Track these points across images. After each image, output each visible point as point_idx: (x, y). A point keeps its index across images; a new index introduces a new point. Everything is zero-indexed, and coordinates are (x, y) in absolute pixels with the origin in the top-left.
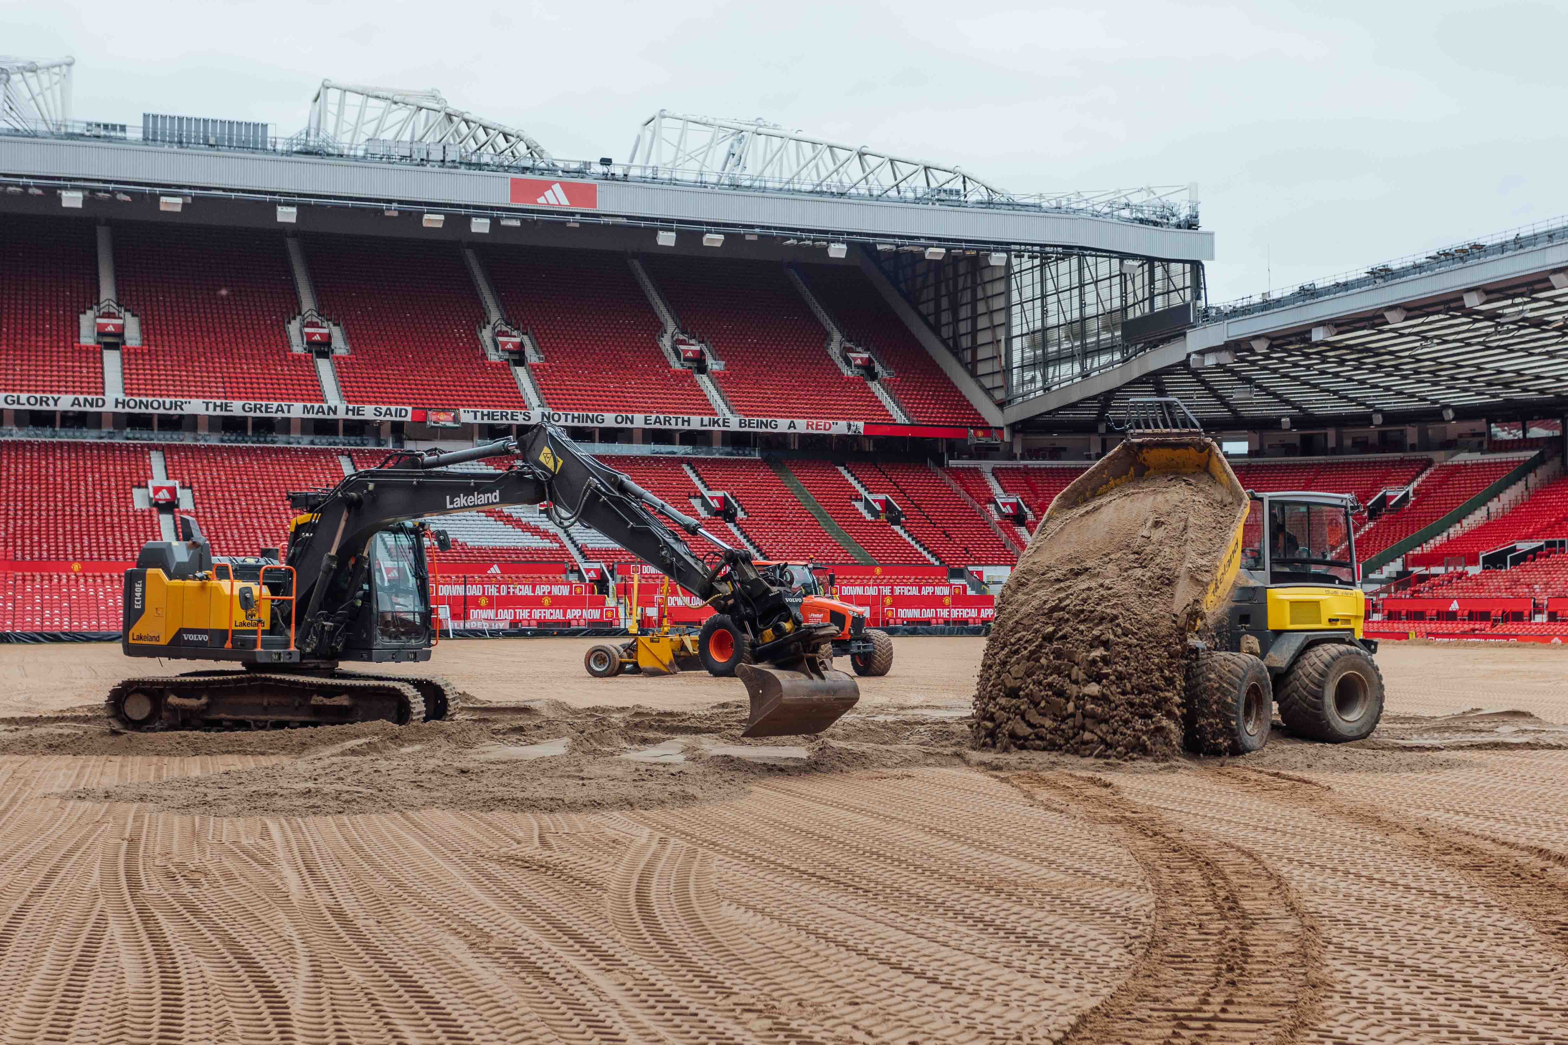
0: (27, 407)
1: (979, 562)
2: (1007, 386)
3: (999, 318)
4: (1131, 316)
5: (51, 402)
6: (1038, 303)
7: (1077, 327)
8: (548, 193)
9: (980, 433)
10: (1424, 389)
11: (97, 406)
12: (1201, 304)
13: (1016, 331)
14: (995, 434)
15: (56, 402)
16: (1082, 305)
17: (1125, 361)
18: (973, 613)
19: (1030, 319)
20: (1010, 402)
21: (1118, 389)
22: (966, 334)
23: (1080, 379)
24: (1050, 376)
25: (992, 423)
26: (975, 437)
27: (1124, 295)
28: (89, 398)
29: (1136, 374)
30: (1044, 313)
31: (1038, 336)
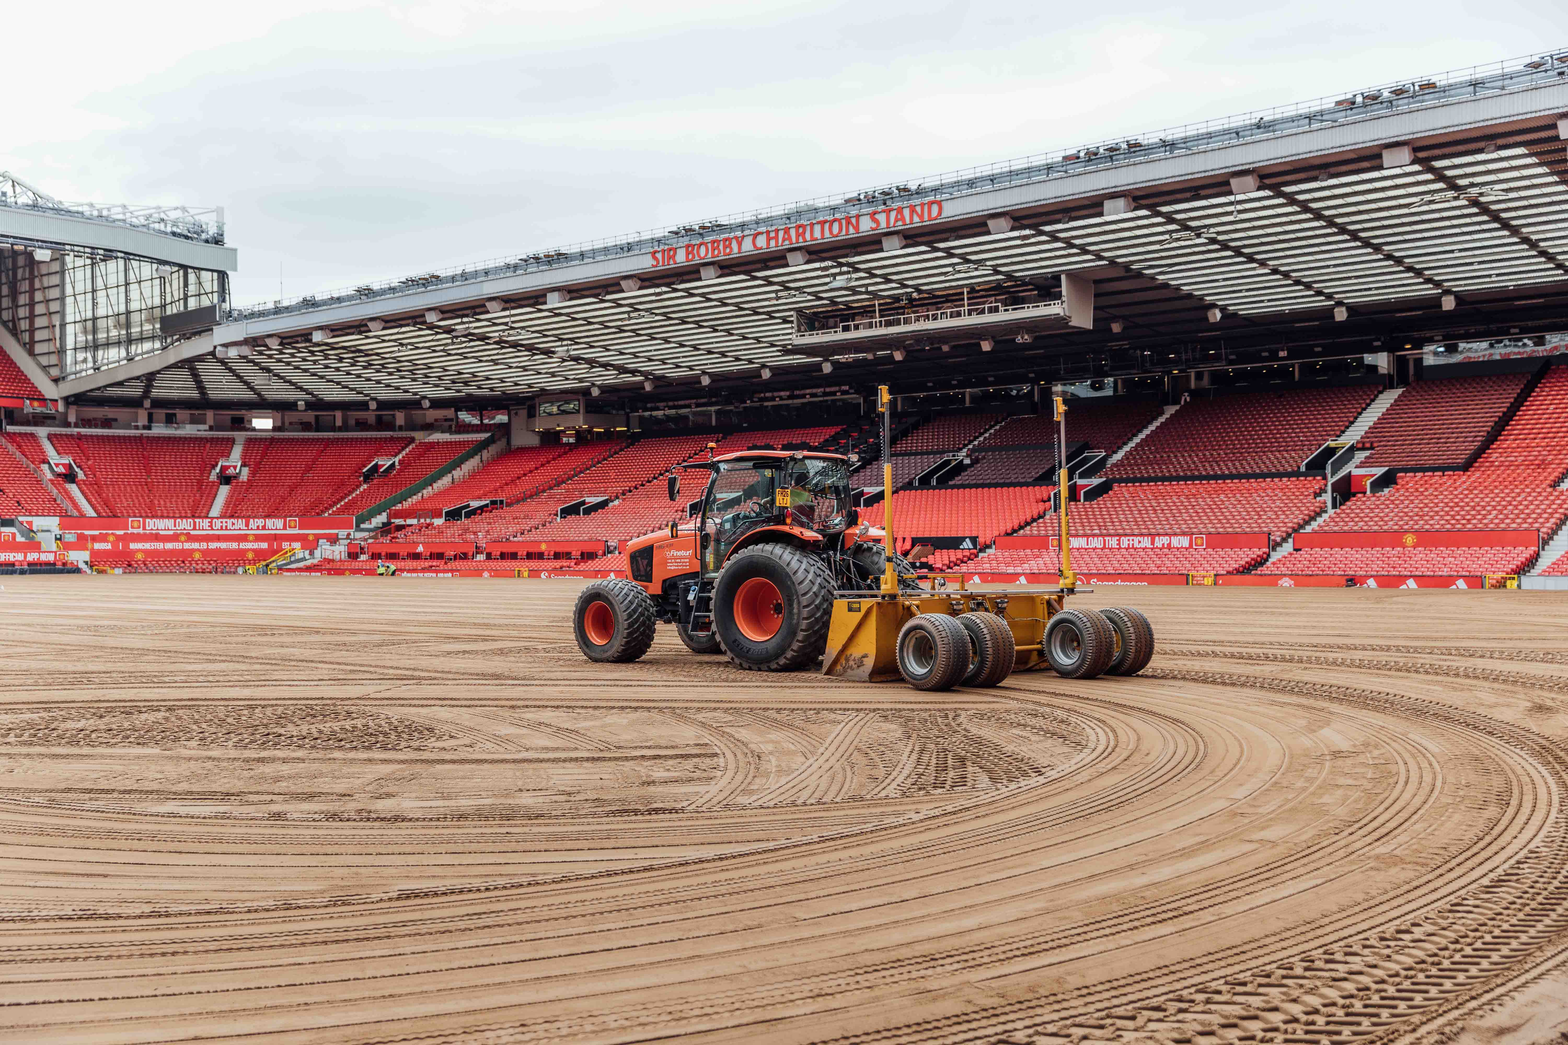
1: (30, 513)
2: (61, 365)
3: (54, 307)
4: (169, 312)
6: (89, 296)
7: (123, 318)
9: (36, 404)
10: (406, 383)
12: (226, 306)
13: (69, 318)
14: (50, 404)
16: (128, 301)
17: (164, 349)
18: (20, 557)
19: (82, 309)
20: (64, 378)
21: (159, 372)
22: (25, 318)
23: (125, 362)
24: (100, 358)
25: (47, 397)
26: (29, 407)
27: (163, 294)
29: (172, 361)
30: (95, 304)
31: (89, 324)
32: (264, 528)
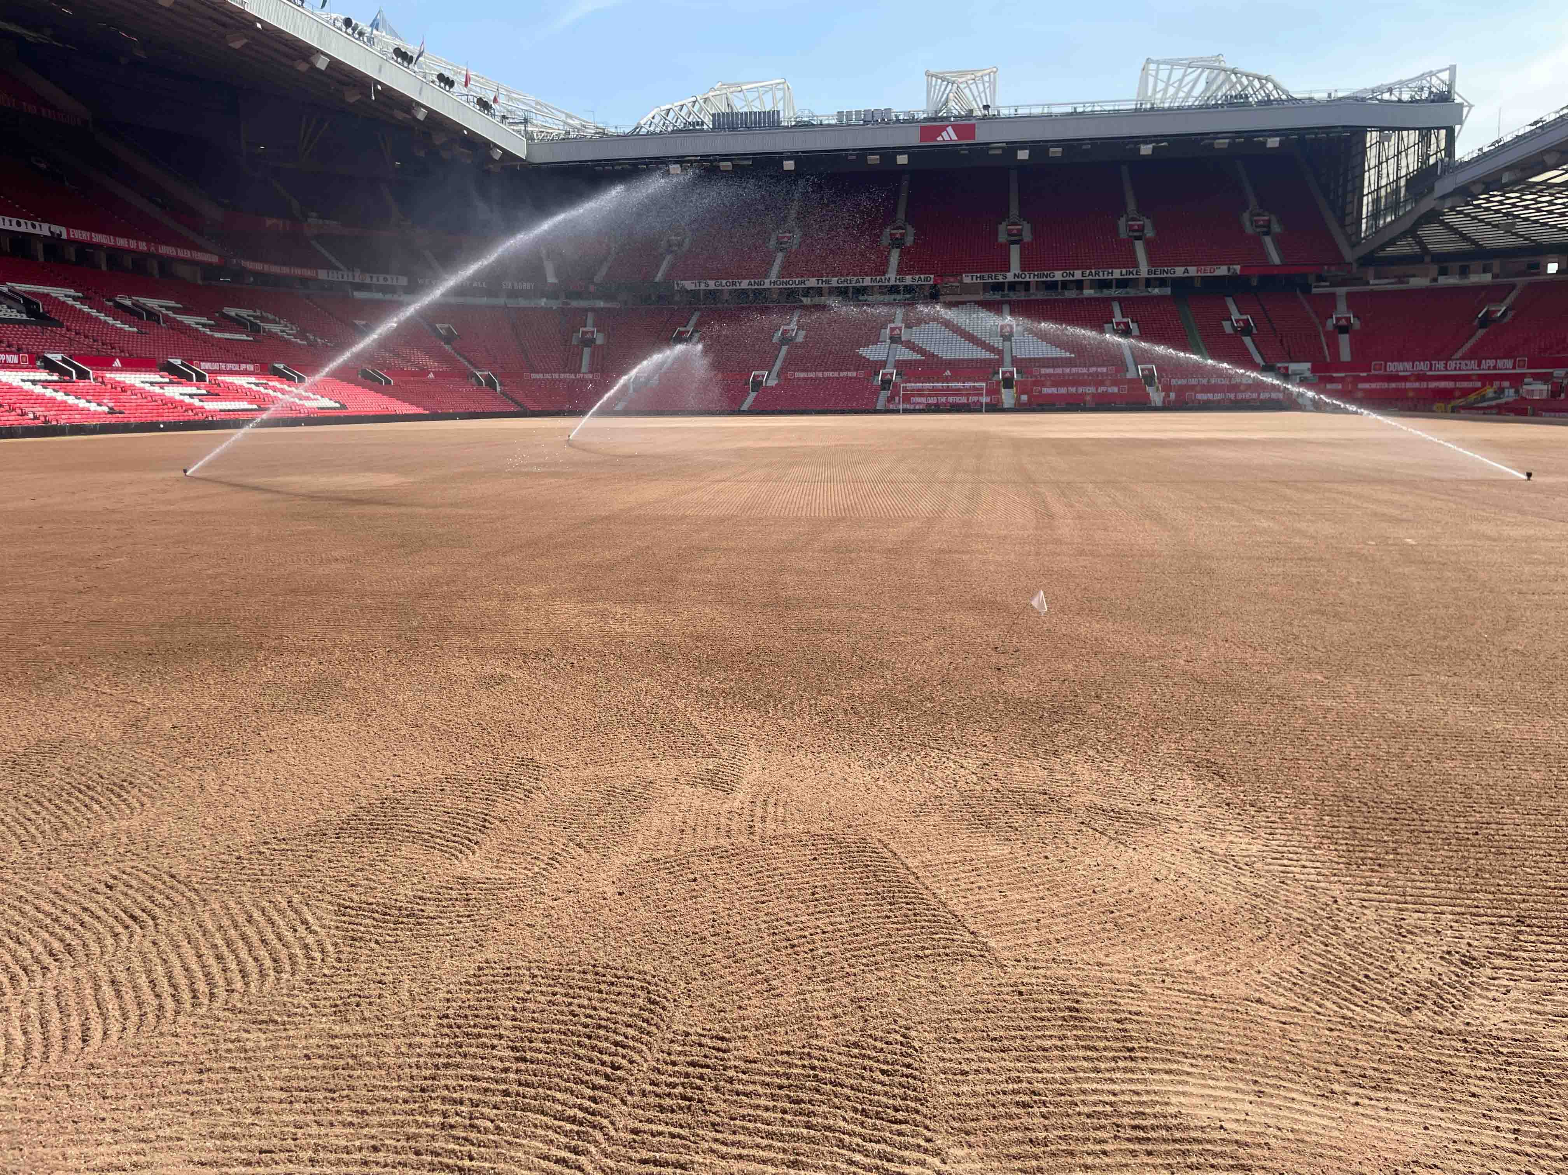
0: (726, 287)
1: (1291, 360)
3: (1357, 182)
5: (738, 284)
6: (1377, 169)
7: (1396, 185)
8: (944, 134)
9: (1333, 268)
11: (760, 285)
16: (1399, 168)
18: (1254, 396)
19: (1373, 181)
20: (1358, 243)
22: (1341, 196)
26: (1336, 270)
28: (758, 281)
30: (1379, 177)
31: (1376, 194)
32: (1495, 368)
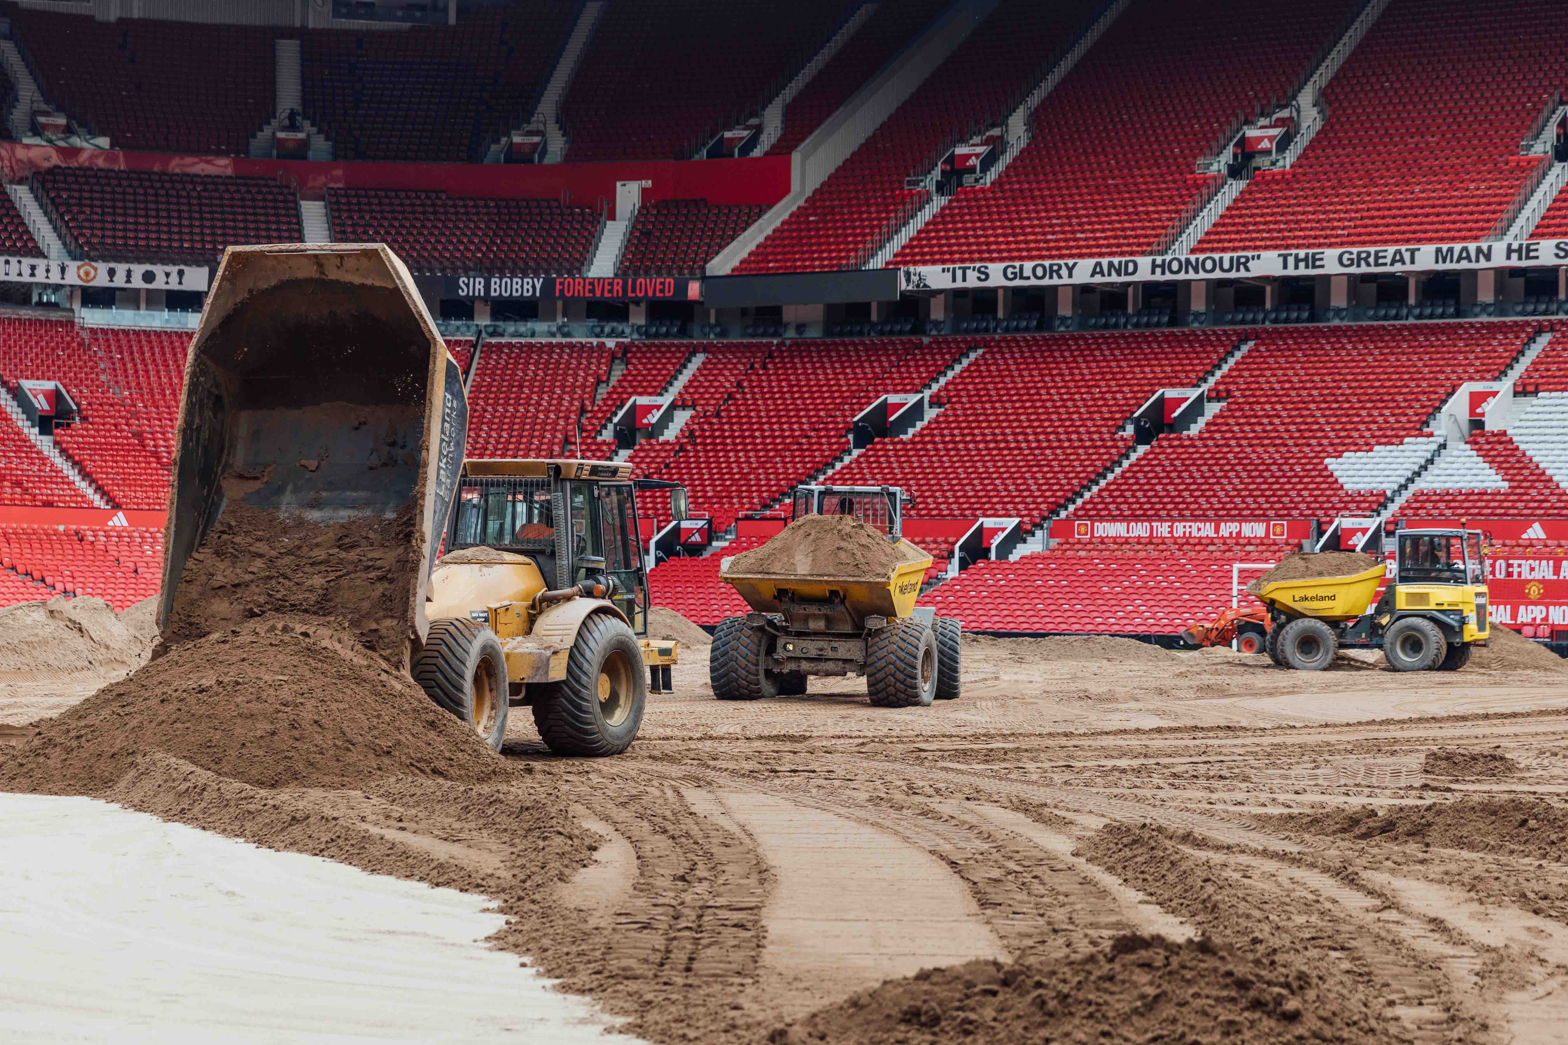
0: (1033, 282)
5: (1064, 272)
11: (1127, 274)
15: (1070, 270)
28: (1116, 260)
